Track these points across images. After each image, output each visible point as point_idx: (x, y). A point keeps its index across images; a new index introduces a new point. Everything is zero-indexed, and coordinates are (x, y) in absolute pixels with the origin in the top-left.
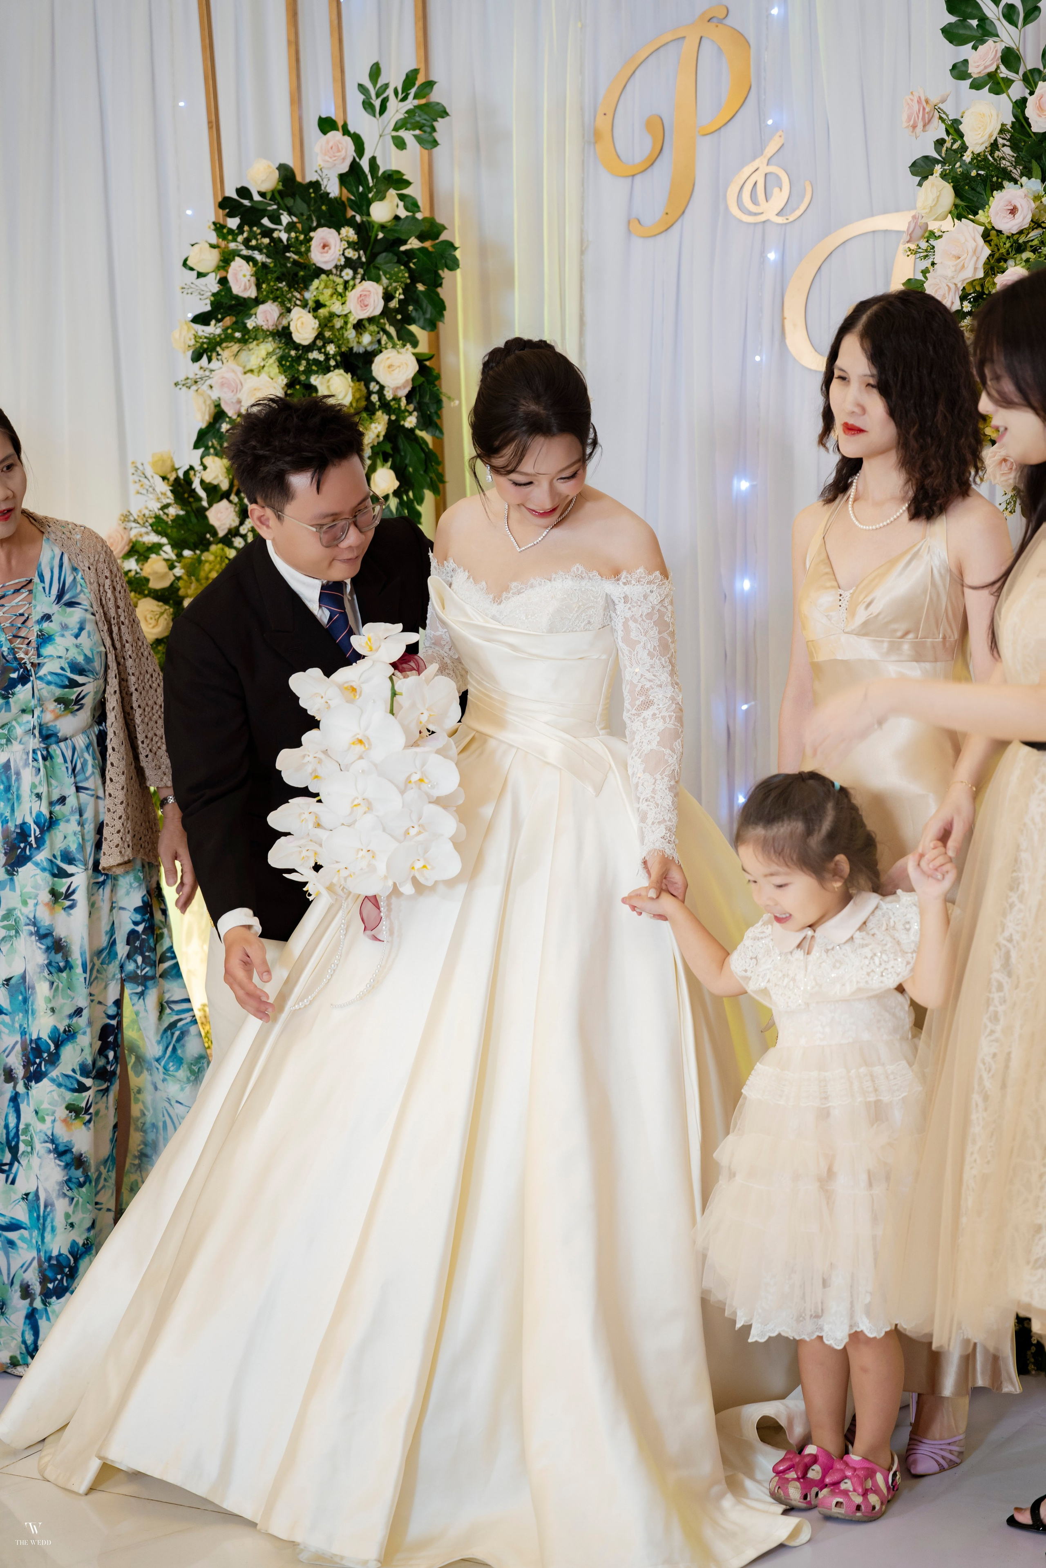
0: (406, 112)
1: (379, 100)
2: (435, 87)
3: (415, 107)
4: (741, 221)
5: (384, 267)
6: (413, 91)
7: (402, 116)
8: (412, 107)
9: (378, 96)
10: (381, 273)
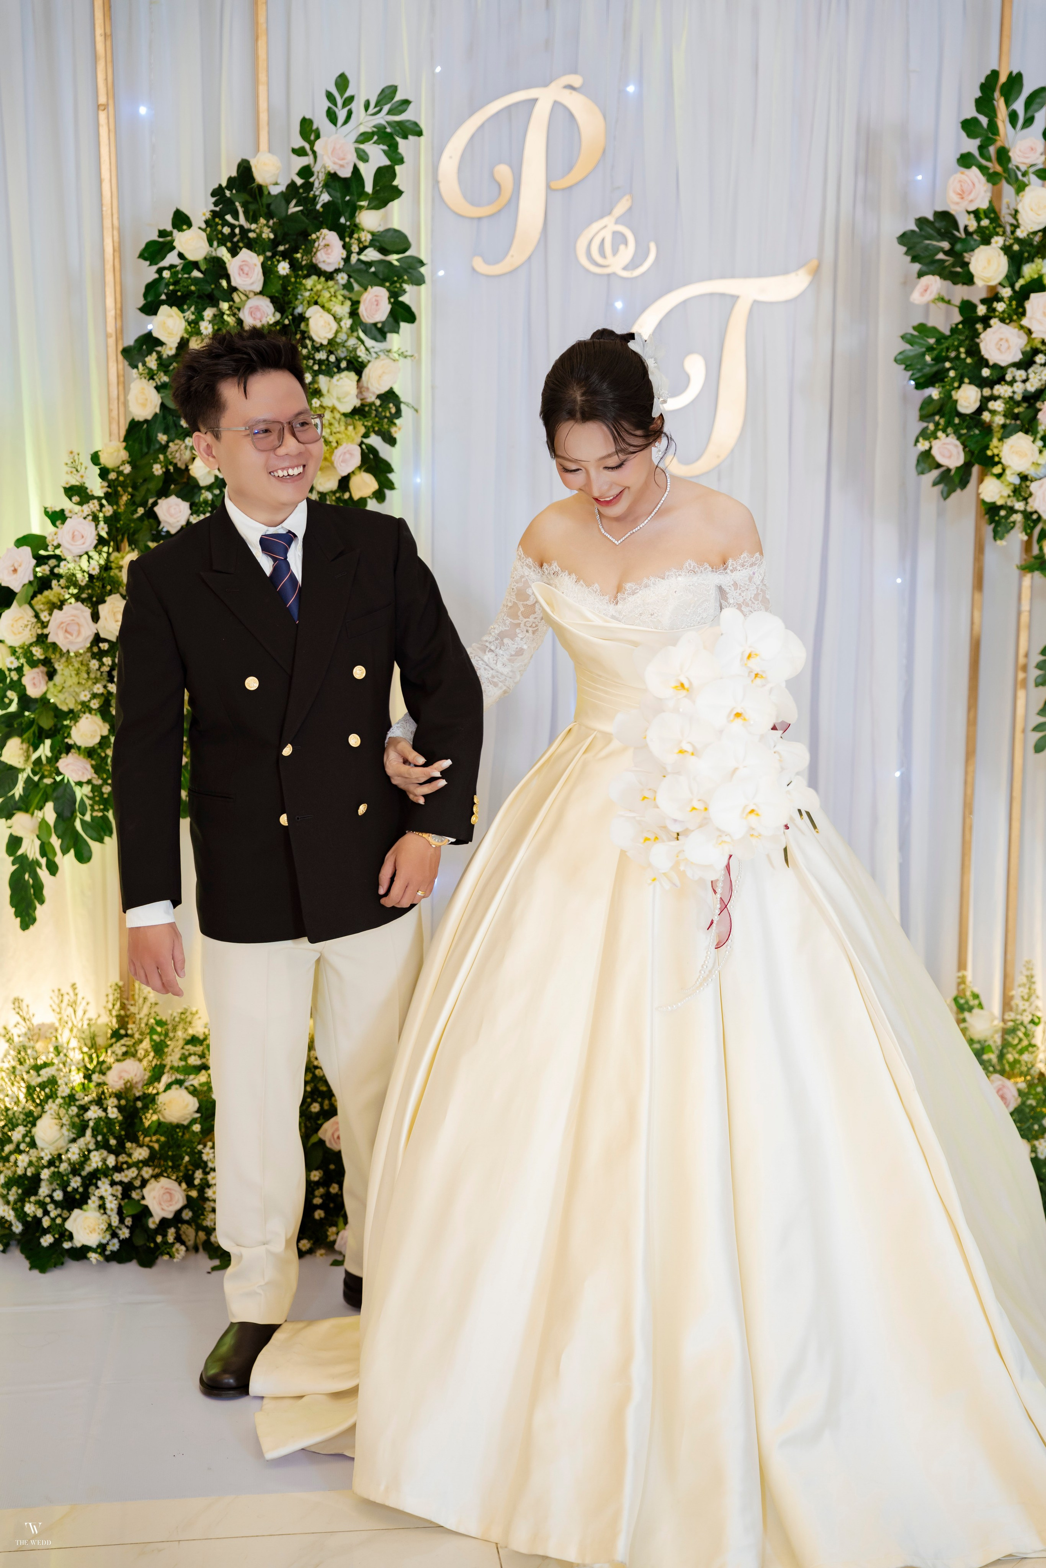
0: (374, 127)
1: (345, 111)
2: (411, 107)
3: (388, 122)
4: (587, 271)
5: (352, 274)
6: (386, 108)
7: (369, 130)
8: (384, 123)
9: (344, 105)
10: (352, 280)
